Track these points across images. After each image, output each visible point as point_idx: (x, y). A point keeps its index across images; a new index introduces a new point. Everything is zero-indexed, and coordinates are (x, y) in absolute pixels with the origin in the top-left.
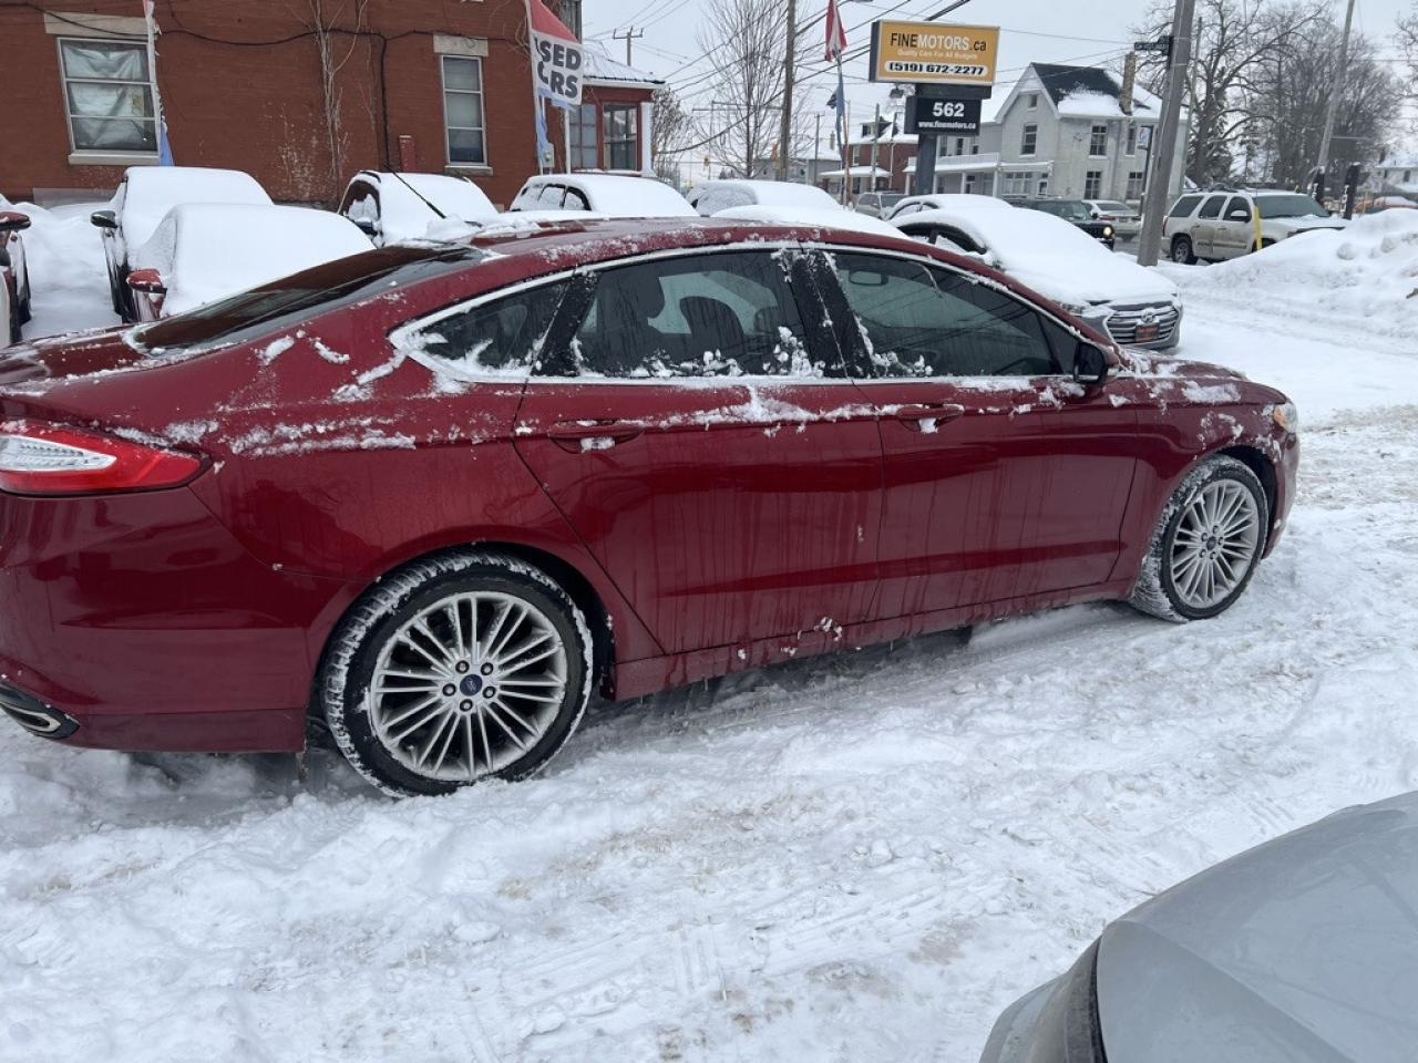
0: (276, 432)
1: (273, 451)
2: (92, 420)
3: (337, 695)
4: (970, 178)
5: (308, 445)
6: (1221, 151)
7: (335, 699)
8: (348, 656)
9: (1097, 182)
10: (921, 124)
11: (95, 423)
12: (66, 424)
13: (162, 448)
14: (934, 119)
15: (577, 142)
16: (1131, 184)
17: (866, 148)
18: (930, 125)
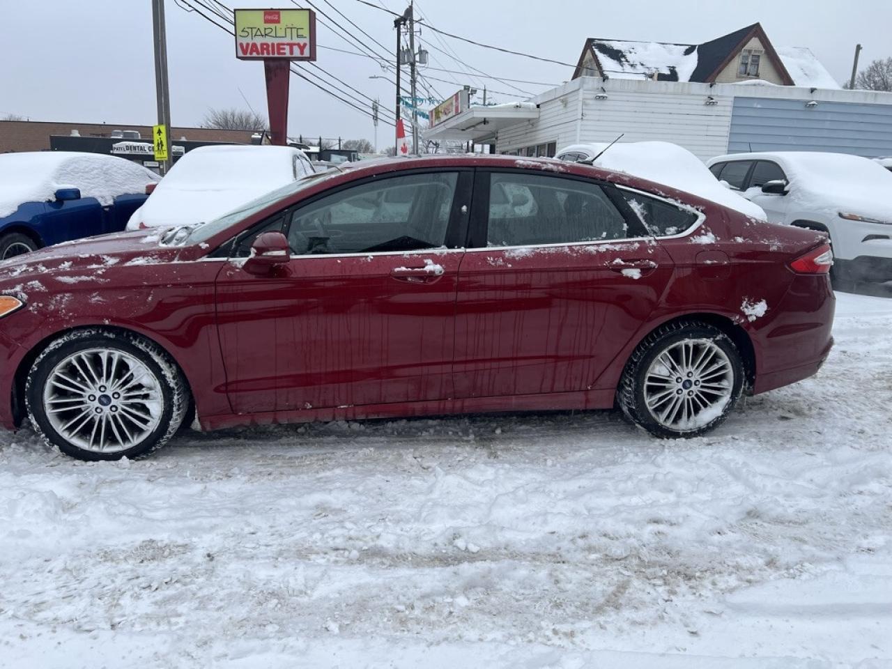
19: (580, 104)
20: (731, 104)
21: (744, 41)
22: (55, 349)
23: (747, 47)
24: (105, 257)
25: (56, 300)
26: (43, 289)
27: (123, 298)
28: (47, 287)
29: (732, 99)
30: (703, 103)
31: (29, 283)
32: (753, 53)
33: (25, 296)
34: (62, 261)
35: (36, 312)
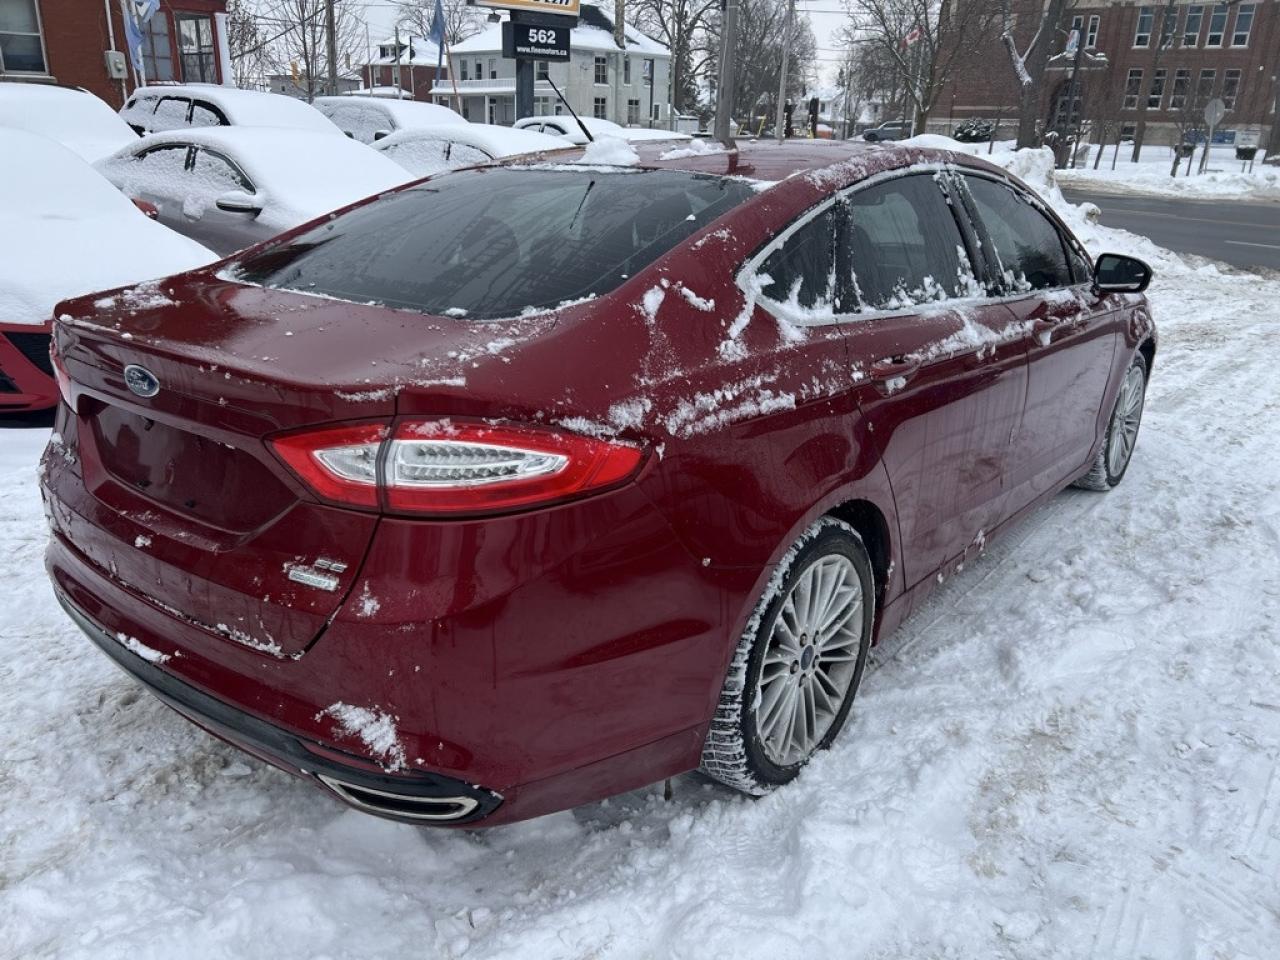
0: (697, 403)
1: (699, 428)
2: (535, 412)
3: (736, 697)
4: (492, 101)
5: (724, 416)
6: (691, 83)
7: (732, 702)
8: (745, 651)
9: (603, 107)
10: (519, 49)
11: (540, 415)
12: (504, 419)
13: (609, 438)
14: (530, 45)
15: (148, 52)
16: (630, 109)
17: (387, 69)
18: (528, 50)
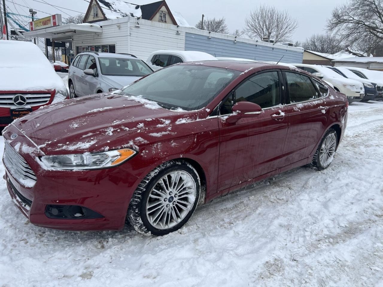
19: (129, 29)
20: (185, 35)
21: (160, 7)
22: (155, 176)
23: (161, 9)
24: (162, 119)
25: (154, 148)
26: (146, 142)
27: (185, 142)
28: (148, 141)
29: (185, 33)
30: (175, 33)
31: (136, 139)
32: (163, 12)
33: (137, 148)
34: (137, 123)
35: (146, 156)
